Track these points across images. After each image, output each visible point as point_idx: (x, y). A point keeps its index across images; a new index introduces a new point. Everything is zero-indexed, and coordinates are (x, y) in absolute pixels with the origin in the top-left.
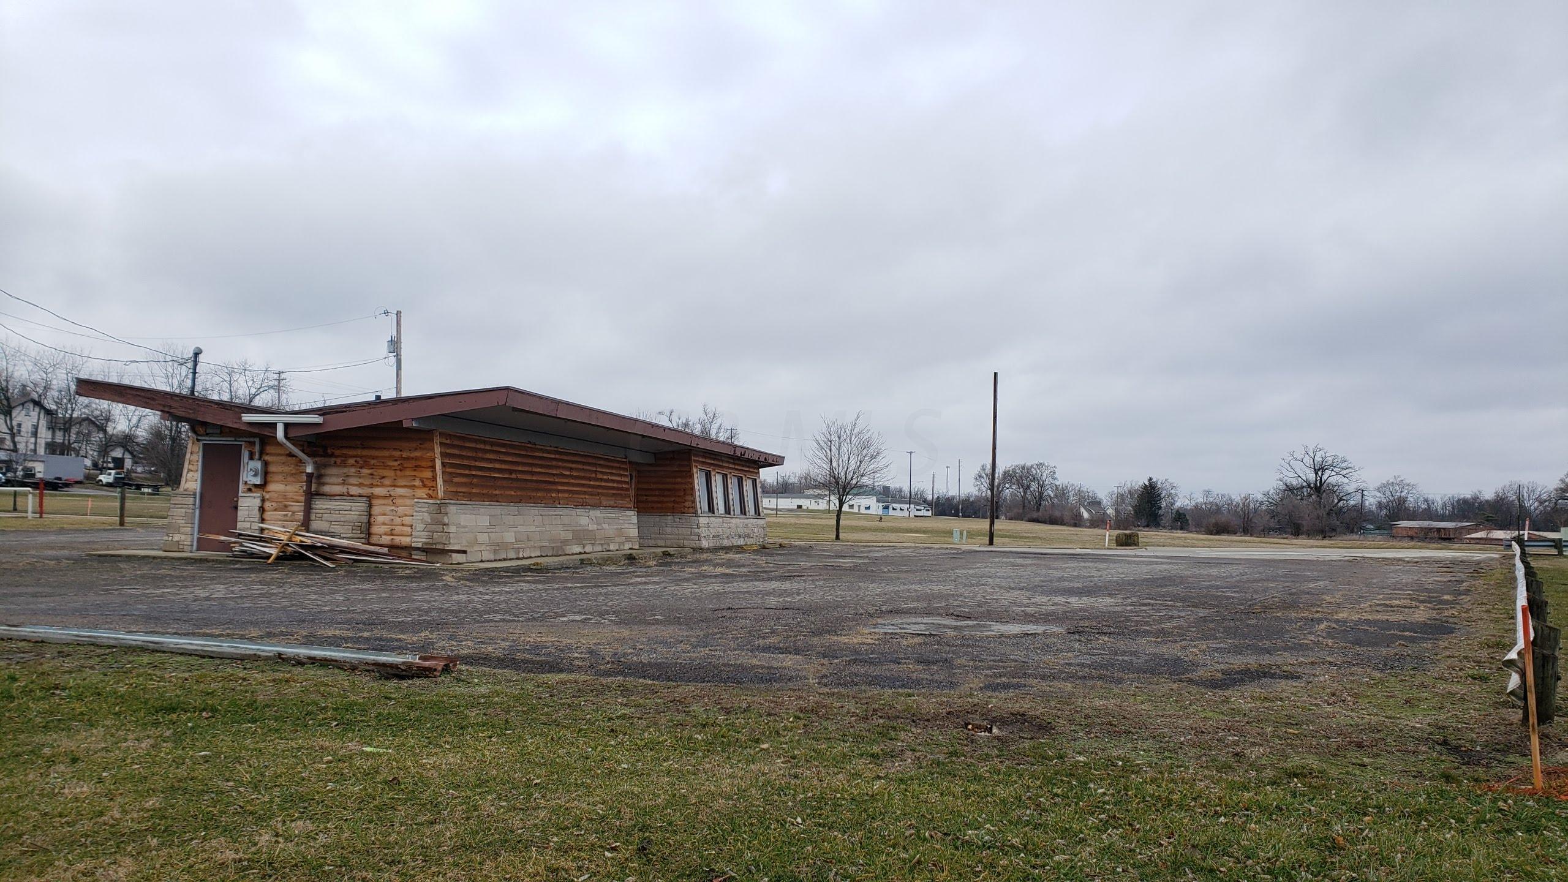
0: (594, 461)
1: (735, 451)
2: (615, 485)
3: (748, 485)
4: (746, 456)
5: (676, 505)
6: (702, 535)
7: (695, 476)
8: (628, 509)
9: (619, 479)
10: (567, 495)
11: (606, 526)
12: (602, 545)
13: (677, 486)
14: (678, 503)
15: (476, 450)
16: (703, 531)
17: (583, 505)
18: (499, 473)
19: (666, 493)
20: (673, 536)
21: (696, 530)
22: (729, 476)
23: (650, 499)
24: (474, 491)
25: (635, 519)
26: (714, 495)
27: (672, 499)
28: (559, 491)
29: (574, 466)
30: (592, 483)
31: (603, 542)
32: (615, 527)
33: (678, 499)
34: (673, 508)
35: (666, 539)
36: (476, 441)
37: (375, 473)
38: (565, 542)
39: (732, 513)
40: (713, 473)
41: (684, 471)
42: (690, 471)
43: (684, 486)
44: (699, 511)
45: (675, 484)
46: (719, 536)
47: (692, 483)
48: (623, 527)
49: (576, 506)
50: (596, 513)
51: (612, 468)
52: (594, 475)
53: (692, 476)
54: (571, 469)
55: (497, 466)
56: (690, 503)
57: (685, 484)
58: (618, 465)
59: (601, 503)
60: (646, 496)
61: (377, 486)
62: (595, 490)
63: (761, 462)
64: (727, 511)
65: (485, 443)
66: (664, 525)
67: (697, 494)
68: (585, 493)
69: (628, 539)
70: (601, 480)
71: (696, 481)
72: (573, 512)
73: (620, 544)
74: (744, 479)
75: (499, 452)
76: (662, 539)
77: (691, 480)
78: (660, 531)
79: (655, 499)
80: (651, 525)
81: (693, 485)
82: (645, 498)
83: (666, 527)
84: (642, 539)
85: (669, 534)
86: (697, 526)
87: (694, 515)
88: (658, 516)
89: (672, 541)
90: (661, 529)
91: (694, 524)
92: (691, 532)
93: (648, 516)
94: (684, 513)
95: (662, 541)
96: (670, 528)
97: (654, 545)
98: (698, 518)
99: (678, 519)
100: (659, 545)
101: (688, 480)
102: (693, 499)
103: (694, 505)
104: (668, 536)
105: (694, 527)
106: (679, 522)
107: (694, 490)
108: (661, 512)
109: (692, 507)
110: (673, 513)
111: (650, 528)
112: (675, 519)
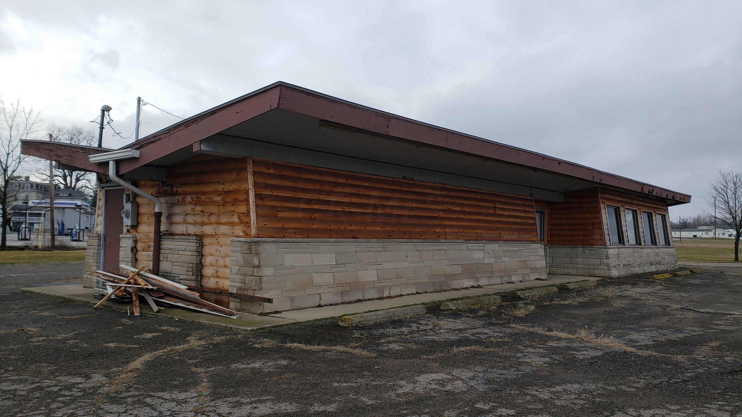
0: (492, 198)
1: (642, 188)
2: (519, 220)
3: (657, 220)
4: (654, 194)
5: (586, 238)
6: (612, 265)
7: (603, 211)
8: (534, 242)
9: (523, 215)
10: (456, 230)
11: (506, 259)
12: (501, 277)
13: (586, 221)
14: (587, 236)
15: (321, 182)
16: (612, 261)
17: (477, 239)
18: (358, 208)
19: (576, 227)
20: (583, 266)
21: (606, 261)
22: (638, 212)
24: (314, 226)
25: (541, 252)
26: (624, 228)
27: (582, 233)
28: (445, 226)
29: (465, 202)
30: (489, 218)
31: (503, 274)
32: (518, 259)
33: (587, 233)
34: (583, 241)
36: (321, 173)
37: (205, 210)
38: (453, 276)
39: (643, 243)
40: (622, 209)
41: (592, 207)
42: (597, 207)
43: (592, 221)
44: (608, 243)
45: (583, 219)
46: (629, 265)
47: (600, 218)
48: (527, 259)
49: (467, 240)
50: (495, 247)
51: (515, 204)
52: (492, 211)
53: (599, 212)
54: (462, 205)
55: (355, 200)
56: (599, 236)
57: (593, 219)
58: (521, 202)
59: (500, 237)
60: (558, 230)
61: (207, 224)
62: (493, 225)
63: (669, 199)
64: (638, 242)
65: (336, 175)
66: (575, 256)
67: (605, 227)
68: (481, 228)
69: (534, 270)
70: (502, 216)
71: (604, 216)
72: (464, 246)
73: (523, 275)
74: (654, 214)
75: (360, 186)
76: (574, 268)
77: (598, 215)
78: (572, 261)
79: (567, 233)
80: (563, 256)
81: (601, 219)
82: (557, 232)
83: (577, 257)
84: (555, 269)
85: (580, 263)
86: (606, 256)
87: (603, 247)
88: (569, 248)
89: (583, 270)
90: (573, 259)
91: (603, 255)
92: (601, 262)
93: (560, 248)
94: (593, 245)
95: (574, 270)
96: (581, 259)
97: (567, 274)
98: (608, 250)
99: (588, 251)
100: (571, 273)
101: (596, 215)
102: (601, 232)
103: (603, 238)
104: (579, 266)
105: (603, 257)
106: (589, 253)
107: (602, 224)
108: (572, 244)
109: (601, 239)
110: (583, 245)
111: (563, 258)
112: (585, 250)
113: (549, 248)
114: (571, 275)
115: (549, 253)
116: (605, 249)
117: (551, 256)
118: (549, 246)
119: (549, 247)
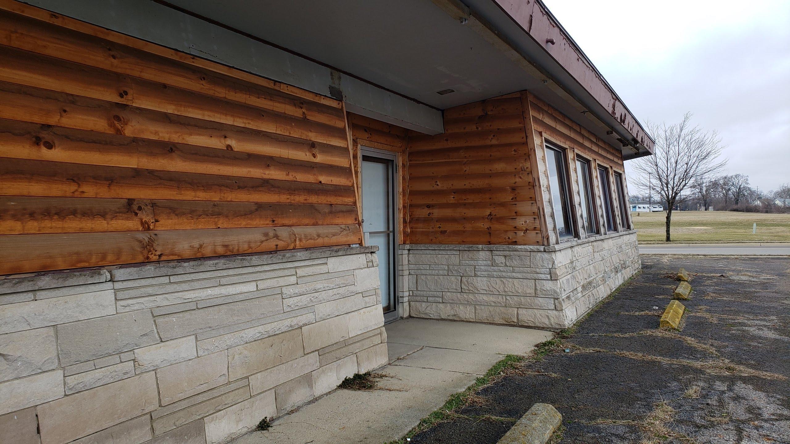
5: (496, 226)
6: (564, 296)
7: (539, 153)
13: (497, 182)
14: (500, 220)
16: (564, 285)
19: (471, 198)
20: (492, 299)
21: (549, 285)
23: (436, 213)
27: (488, 212)
33: (500, 212)
34: (489, 232)
35: (475, 305)
41: (511, 145)
42: (526, 144)
43: (511, 181)
44: (552, 238)
45: (490, 176)
47: (532, 171)
53: (528, 156)
56: (529, 220)
57: (515, 174)
60: (429, 206)
66: (470, 271)
67: (544, 196)
71: (541, 167)
74: (610, 172)
76: (469, 303)
77: (528, 165)
78: (463, 286)
79: (448, 212)
80: (441, 272)
81: (535, 175)
82: (426, 211)
83: (476, 275)
84: (424, 305)
85: (482, 292)
86: (550, 274)
87: (542, 248)
88: (455, 252)
89: (491, 309)
90: (464, 279)
91: (543, 270)
92: (536, 289)
93: (433, 252)
94: (515, 243)
95: (469, 308)
96: (485, 279)
97: (451, 318)
98: (554, 256)
99: (503, 258)
100: (461, 316)
101: (521, 165)
102: (536, 210)
103: (540, 224)
104: (481, 297)
105: (543, 276)
106: (506, 265)
107: (537, 188)
108: (464, 242)
109: (535, 229)
110: (490, 243)
111: (441, 277)
112: (496, 258)
113: (406, 252)
114: (463, 321)
115: (409, 264)
116: (546, 255)
117: (412, 272)
118: (407, 247)
119: (409, 250)
